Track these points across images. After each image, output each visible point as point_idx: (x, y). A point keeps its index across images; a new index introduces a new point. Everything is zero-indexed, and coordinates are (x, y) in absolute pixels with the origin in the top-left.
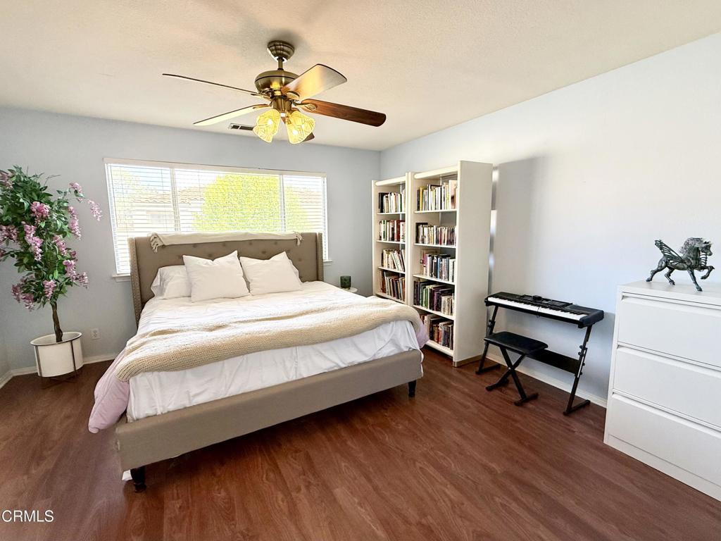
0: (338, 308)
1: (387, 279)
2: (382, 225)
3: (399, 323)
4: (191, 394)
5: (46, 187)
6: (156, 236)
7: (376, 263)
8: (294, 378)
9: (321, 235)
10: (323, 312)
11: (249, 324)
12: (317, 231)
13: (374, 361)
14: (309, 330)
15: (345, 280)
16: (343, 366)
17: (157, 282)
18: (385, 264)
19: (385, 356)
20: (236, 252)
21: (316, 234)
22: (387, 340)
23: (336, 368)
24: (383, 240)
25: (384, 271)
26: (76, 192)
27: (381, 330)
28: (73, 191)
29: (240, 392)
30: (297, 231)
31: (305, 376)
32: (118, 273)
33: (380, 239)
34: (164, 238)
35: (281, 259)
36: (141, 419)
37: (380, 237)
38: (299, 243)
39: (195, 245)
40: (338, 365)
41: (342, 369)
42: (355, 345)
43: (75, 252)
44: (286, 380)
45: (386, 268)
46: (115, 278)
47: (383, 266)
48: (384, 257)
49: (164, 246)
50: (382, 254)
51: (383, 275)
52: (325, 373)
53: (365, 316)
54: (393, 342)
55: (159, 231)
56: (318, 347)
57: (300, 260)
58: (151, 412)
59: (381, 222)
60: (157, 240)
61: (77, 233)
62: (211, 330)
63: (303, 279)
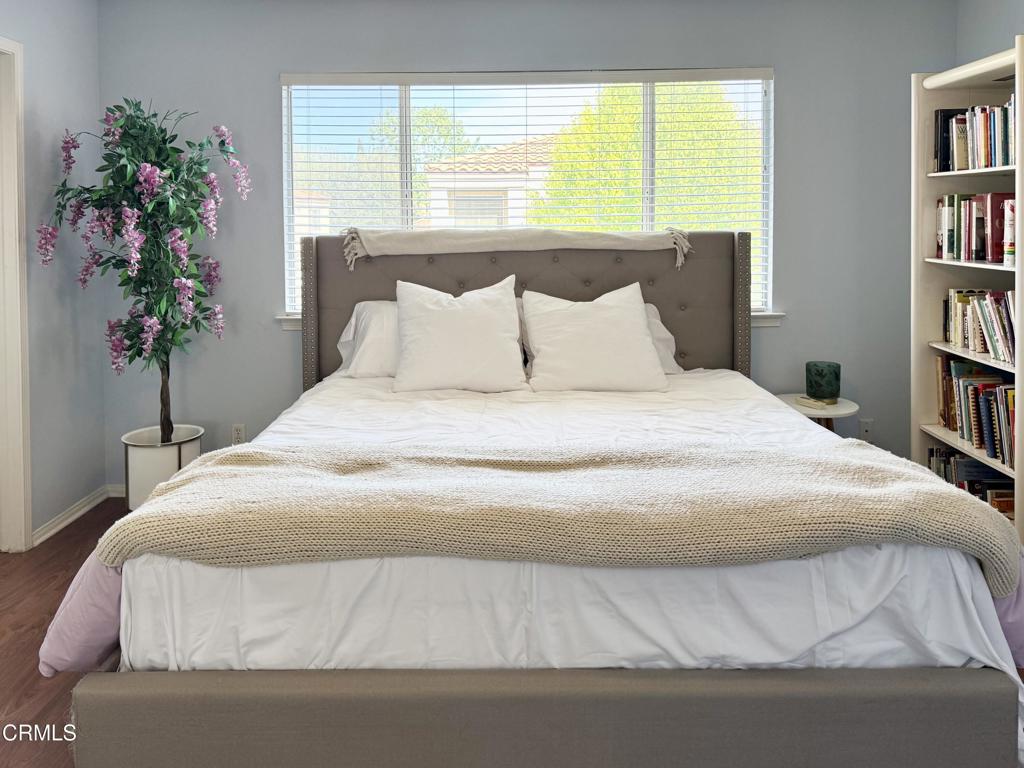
0: (705, 462)
1: (959, 384)
2: (946, 210)
3: (919, 555)
4: (245, 637)
5: (175, 137)
6: (354, 235)
7: (920, 330)
8: (523, 662)
9: (745, 237)
10: (654, 465)
11: (439, 471)
12: (736, 229)
13: (811, 673)
14: (576, 519)
15: (820, 374)
16: (688, 662)
17: (347, 335)
18: (956, 334)
19: (858, 663)
20: (511, 279)
21: (733, 235)
22: (863, 606)
23: (665, 664)
24: (947, 259)
25: (949, 357)
26: (223, 143)
27: (839, 566)
28: (216, 141)
29: (366, 665)
30: (678, 228)
31: (557, 662)
32: (288, 310)
33: (939, 256)
34: (368, 240)
35: (626, 302)
36: (138, 671)
37: (940, 248)
38: (680, 260)
39: (431, 259)
40: (668, 655)
41: (681, 672)
42: (734, 600)
43: (217, 263)
44: (495, 660)
45: (956, 348)
46: (280, 321)
47: (947, 340)
48: (952, 313)
49: (368, 258)
50: (946, 303)
51: (947, 370)
52: (621, 668)
53: (774, 506)
54: (892, 617)
55: (362, 225)
56: (602, 577)
57: (683, 306)
58: (158, 660)
59: (940, 201)
60: (356, 243)
61: (211, 225)
62: (345, 468)
63: (686, 359)
